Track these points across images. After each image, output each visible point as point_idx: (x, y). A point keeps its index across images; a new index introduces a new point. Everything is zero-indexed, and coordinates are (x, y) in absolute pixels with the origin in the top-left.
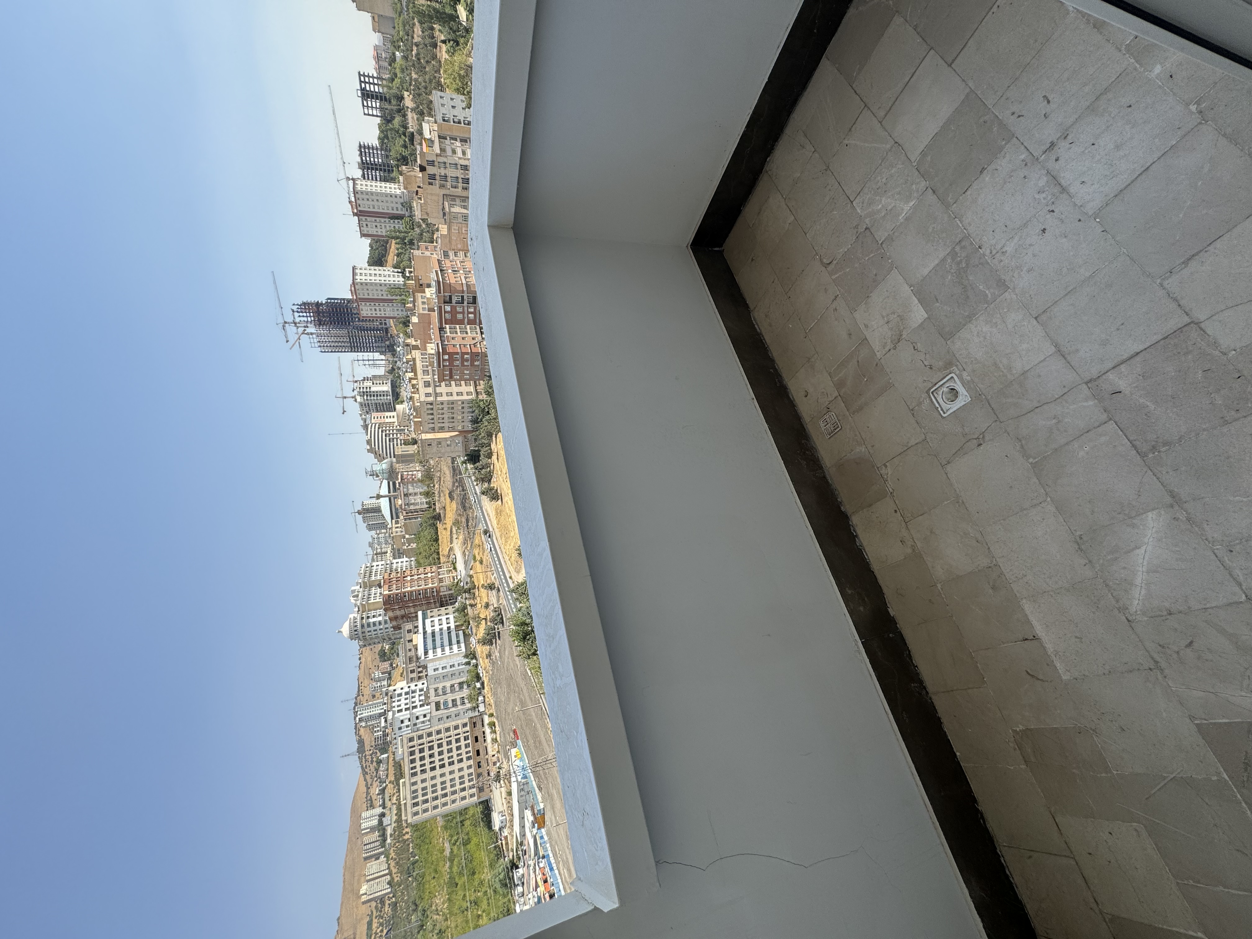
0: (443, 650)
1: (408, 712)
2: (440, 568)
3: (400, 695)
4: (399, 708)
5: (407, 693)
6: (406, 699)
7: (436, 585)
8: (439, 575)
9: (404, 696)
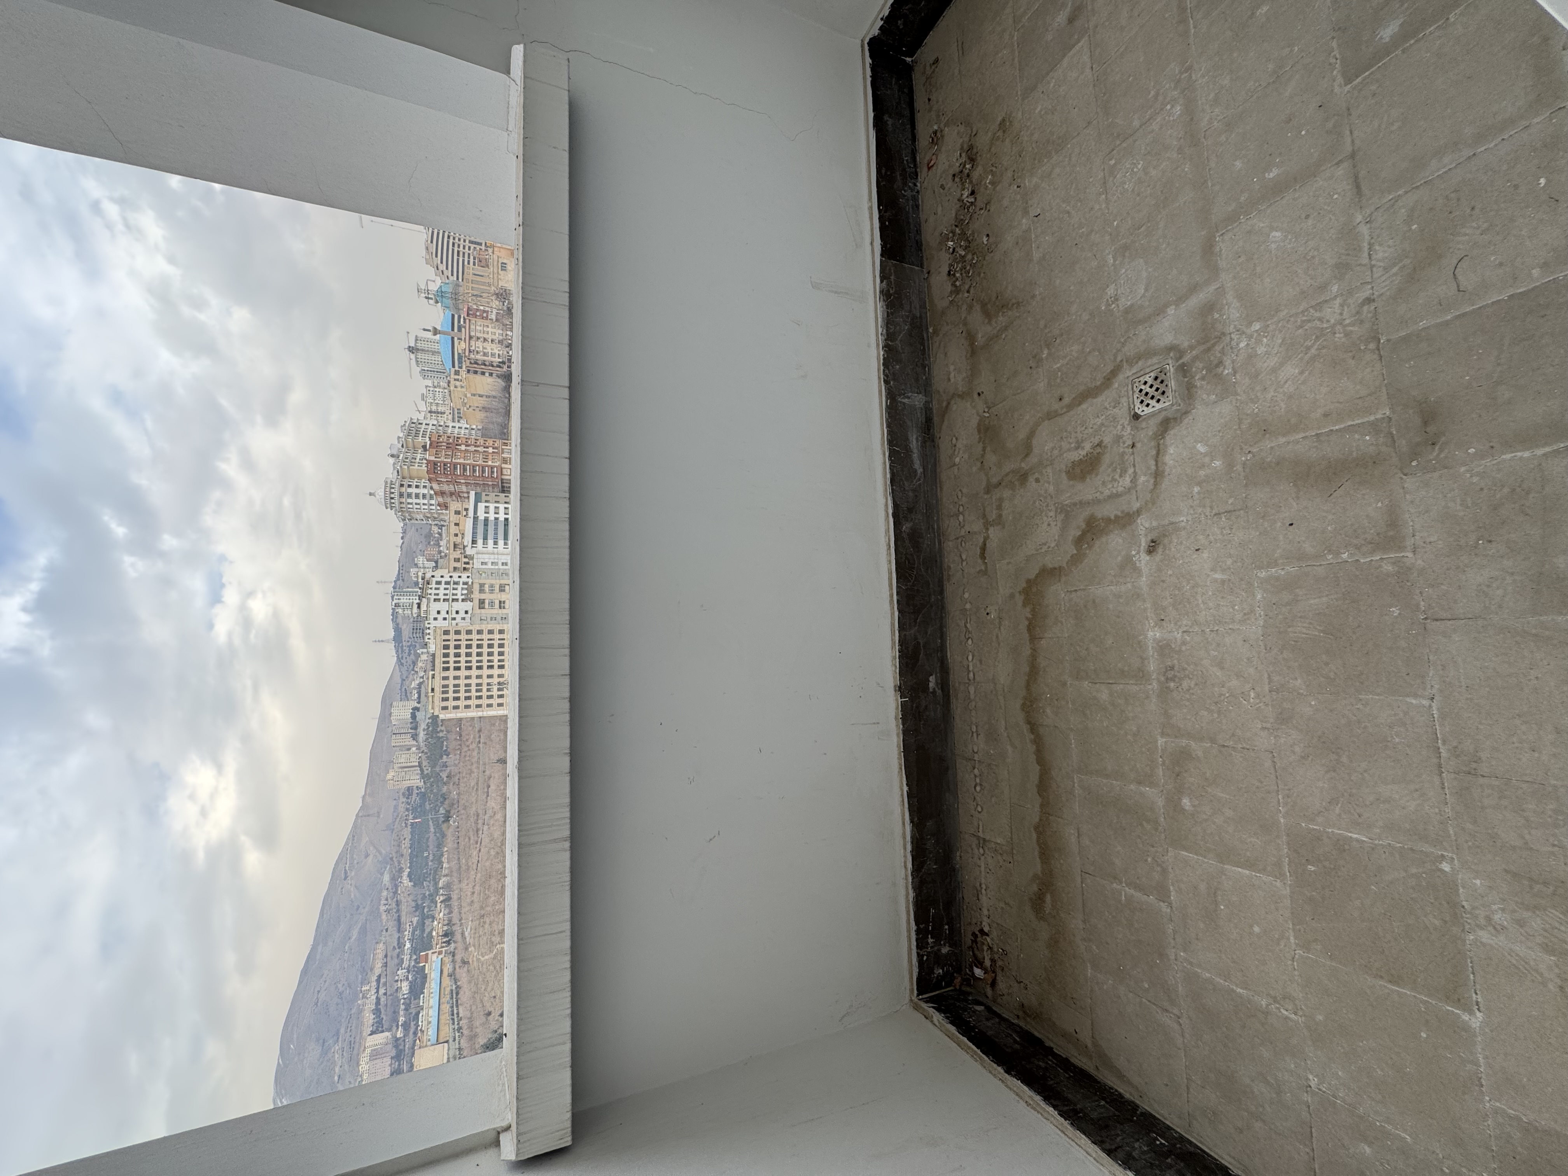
0: (496, 543)
1: (447, 603)
2: (505, 444)
3: (439, 583)
4: (436, 597)
5: (447, 583)
6: (446, 589)
7: (497, 464)
8: (503, 453)
9: (443, 586)
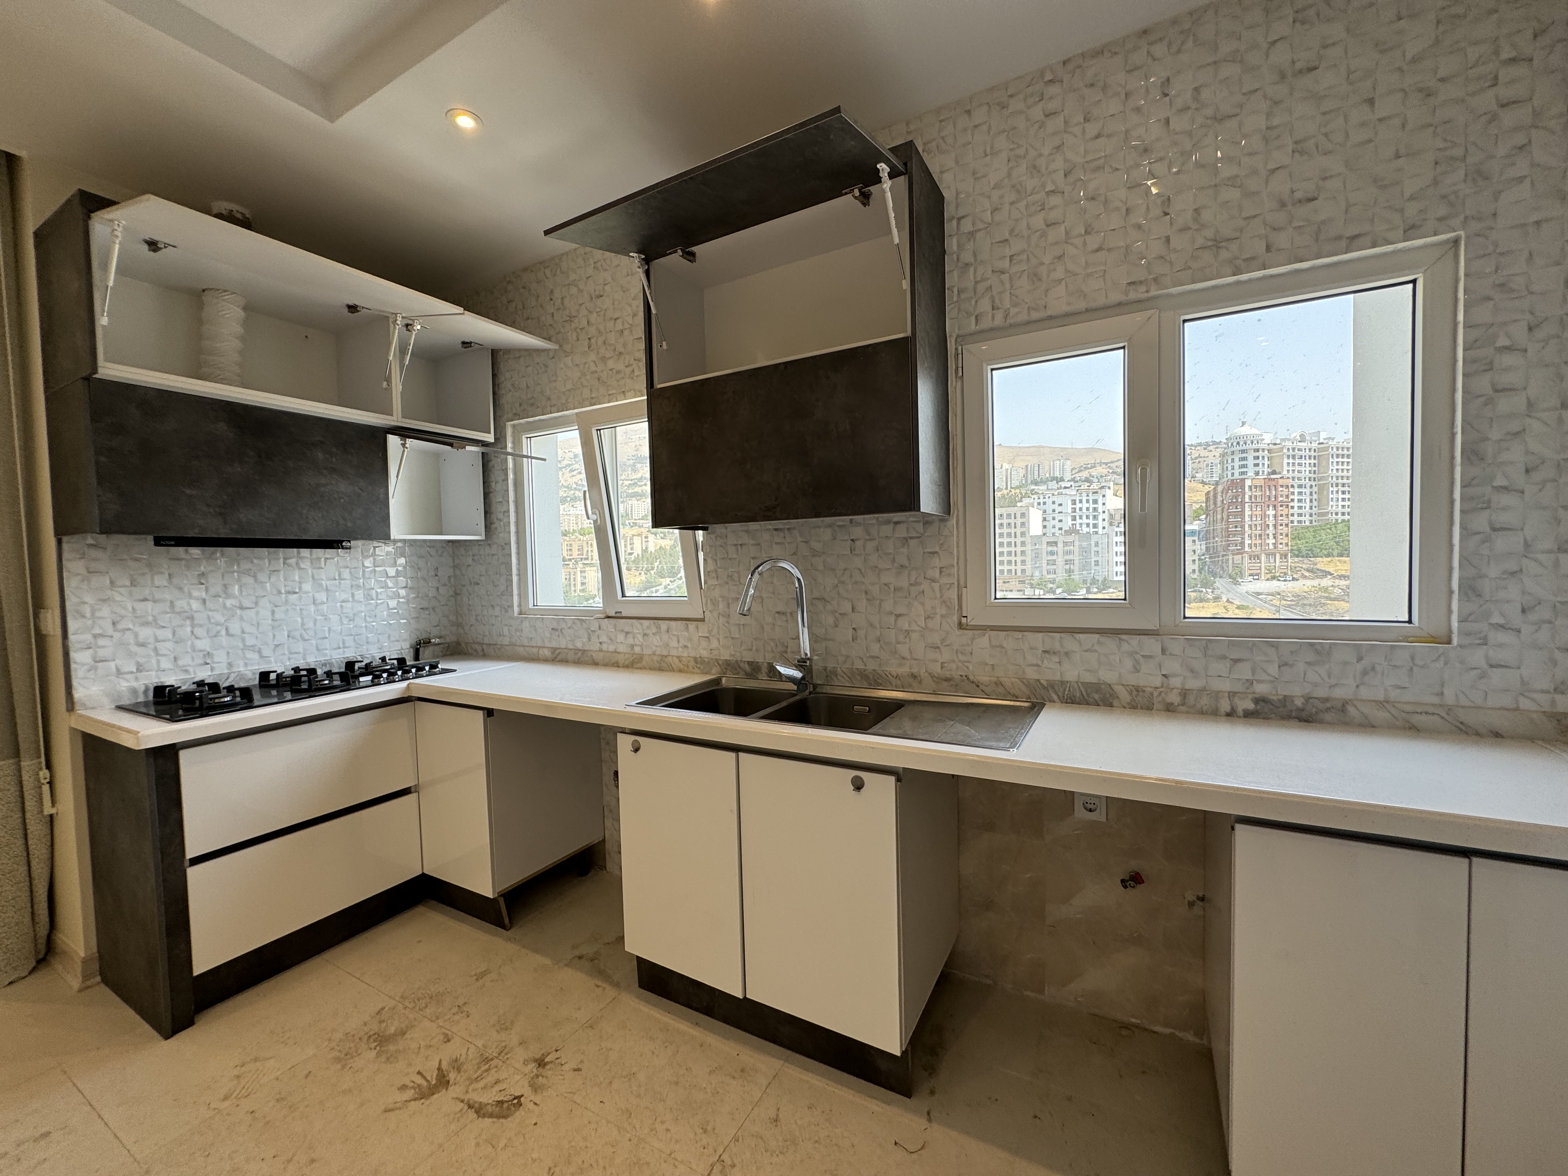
1: (1070, 511)
2: (1284, 556)
3: (1095, 502)
4: (1077, 501)
5: (1095, 509)
6: (1088, 509)
7: (1247, 549)
8: (1268, 555)
9: (1092, 506)
